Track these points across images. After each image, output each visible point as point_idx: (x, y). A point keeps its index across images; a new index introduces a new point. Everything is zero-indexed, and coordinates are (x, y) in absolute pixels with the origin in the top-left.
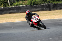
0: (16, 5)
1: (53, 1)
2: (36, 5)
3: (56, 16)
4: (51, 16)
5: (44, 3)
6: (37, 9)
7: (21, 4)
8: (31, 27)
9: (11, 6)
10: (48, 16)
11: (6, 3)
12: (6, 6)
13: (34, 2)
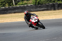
0: (21, 5)
1: (58, 1)
2: (41, 4)
3: (60, 16)
4: (56, 16)
5: (48, 2)
6: (42, 9)
7: (26, 4)
8: (29, 27)
9: (16, 5)
10: (53, 16)
11: (11, 2)
12: (10, 6)
13: (39, 2)
